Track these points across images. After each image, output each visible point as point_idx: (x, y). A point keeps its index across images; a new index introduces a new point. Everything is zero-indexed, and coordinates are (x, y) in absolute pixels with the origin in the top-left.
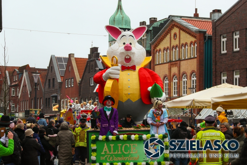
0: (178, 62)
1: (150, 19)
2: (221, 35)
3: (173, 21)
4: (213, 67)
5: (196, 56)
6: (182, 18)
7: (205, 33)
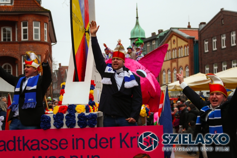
0: (177, 59)
1: (159, 30)
2: (204, 40)
3: (172, 31)
4: (200, 62)
5: (188, 55)
6: (180, 29)
7: (194, 39)
